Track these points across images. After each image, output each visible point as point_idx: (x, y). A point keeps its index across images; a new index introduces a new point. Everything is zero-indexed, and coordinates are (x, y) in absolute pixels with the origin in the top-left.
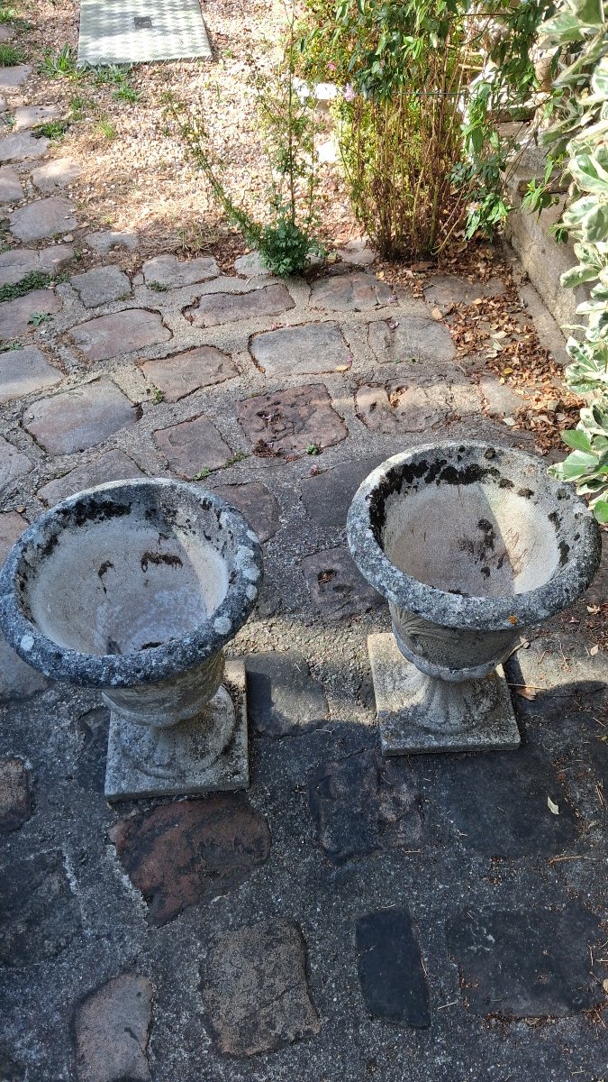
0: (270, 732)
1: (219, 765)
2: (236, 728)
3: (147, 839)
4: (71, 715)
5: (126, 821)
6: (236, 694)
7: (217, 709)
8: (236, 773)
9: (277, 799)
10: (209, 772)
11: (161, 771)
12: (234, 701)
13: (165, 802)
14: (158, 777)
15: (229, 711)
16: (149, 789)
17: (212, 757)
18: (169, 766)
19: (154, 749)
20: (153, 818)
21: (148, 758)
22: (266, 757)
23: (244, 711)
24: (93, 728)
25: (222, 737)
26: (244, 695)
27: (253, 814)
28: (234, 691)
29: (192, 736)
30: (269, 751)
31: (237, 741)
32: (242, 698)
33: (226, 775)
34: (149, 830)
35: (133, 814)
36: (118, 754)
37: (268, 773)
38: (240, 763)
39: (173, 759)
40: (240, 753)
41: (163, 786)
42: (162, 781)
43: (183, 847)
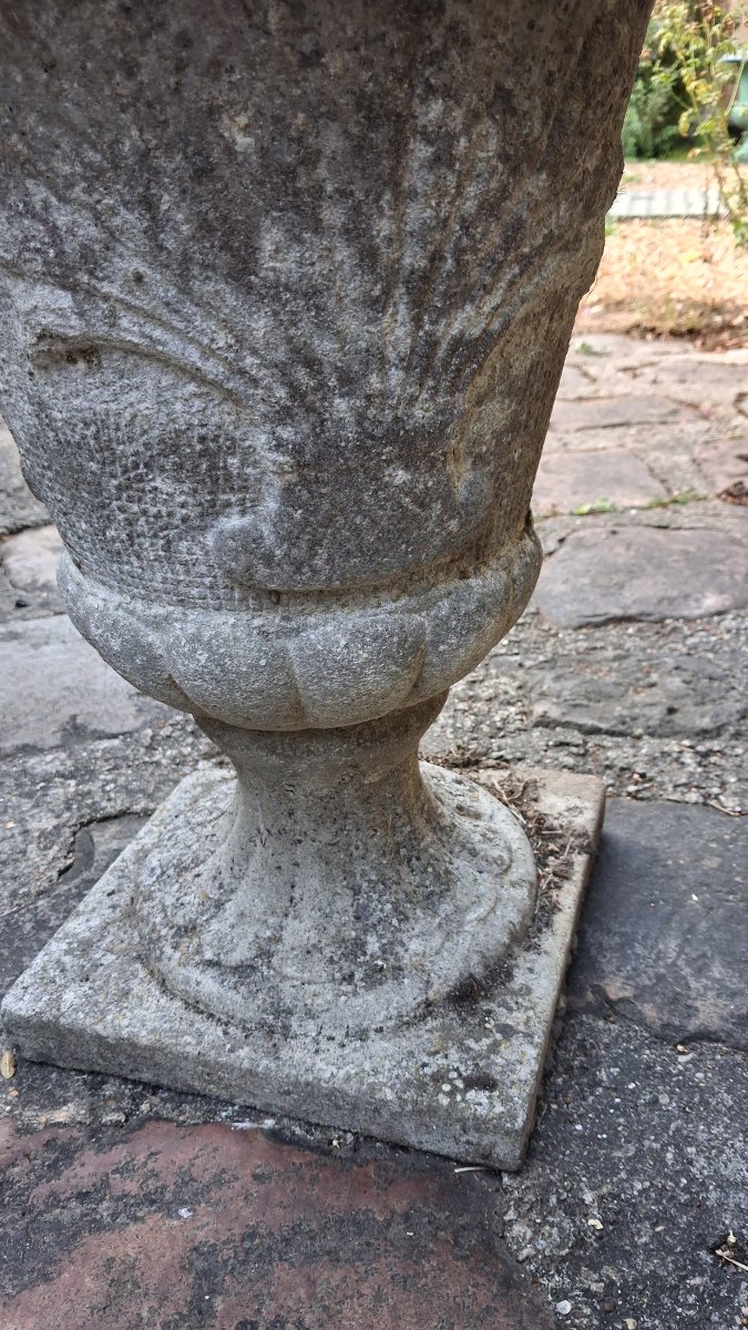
0: (649, 1011)
1: (427, 1035)
2: (526, 935)
3: (57, 1227)
4: (69, 809)
5: (25, 1130)
6: (552, 846)
7: (473, 853)
8: (485, 1083)
9: (628, 1256)
10: (378, 1046)
11: (208, 985)
12: (541, 862)
13: (189, 1112)
14: (194, 1005)
15: (514, 875)
16: (144, 1038)
17: (407, 994)
18: (243, 971)
19: (219, 905)
20: (119, 1154)
21: (189, 929)
22: (617, 1086)
23: (568, 897)
24: (101, 848)
25: (464, 943)
26: (580, 861)
27: (508, 1283)
28: (552, 838)
29: (357, 891)
30: (631, 1069)
31: (520, 979)
32: (570, 864)
33: (438, 1078)
34: (82, 1196)
35: (61, 1115)
36: (114, 907)
37: (613, 1142)
38: (507, 1052)
39: (265, 954)
40: (516, 1019)
41: (198, 1039)
42: (201, 1023)
43: (169, 1311)
